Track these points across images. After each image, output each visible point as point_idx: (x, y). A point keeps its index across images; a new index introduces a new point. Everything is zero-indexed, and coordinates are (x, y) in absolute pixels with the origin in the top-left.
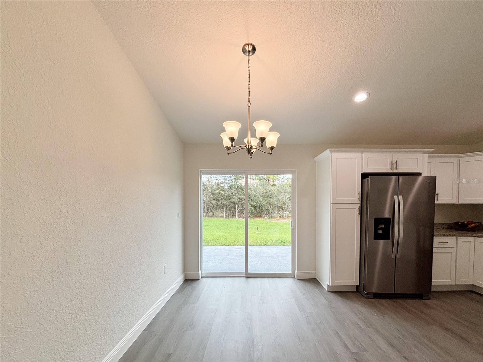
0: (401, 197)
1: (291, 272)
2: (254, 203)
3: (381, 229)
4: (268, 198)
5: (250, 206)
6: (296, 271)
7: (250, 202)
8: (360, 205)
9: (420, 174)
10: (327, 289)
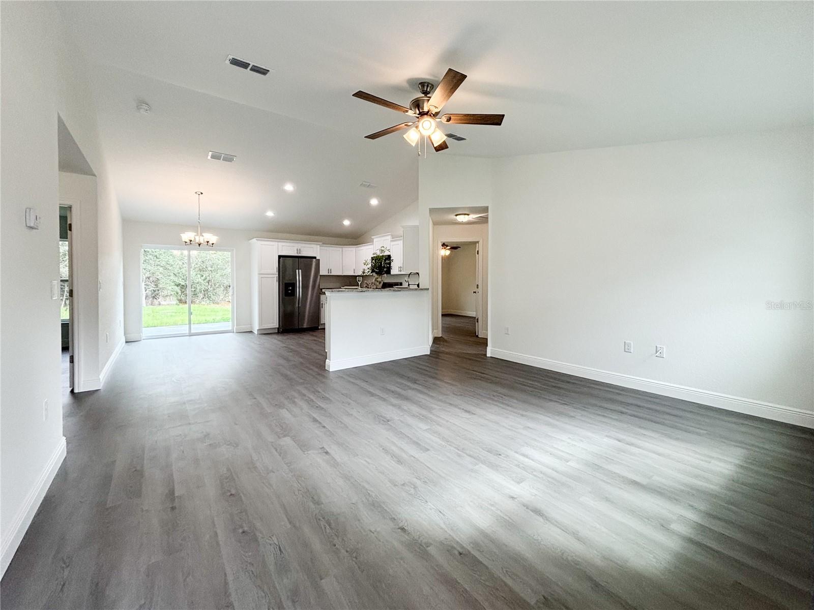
0: (300, 271)
1: (231, 329)
2: (181, 280)
3: (290, 290)
4: (206, 271)
5: (173, 284)
6: (235, 327)
7: (172, 277)
8: (278, 275)
9: (315, 258)
10: (256, 333)
